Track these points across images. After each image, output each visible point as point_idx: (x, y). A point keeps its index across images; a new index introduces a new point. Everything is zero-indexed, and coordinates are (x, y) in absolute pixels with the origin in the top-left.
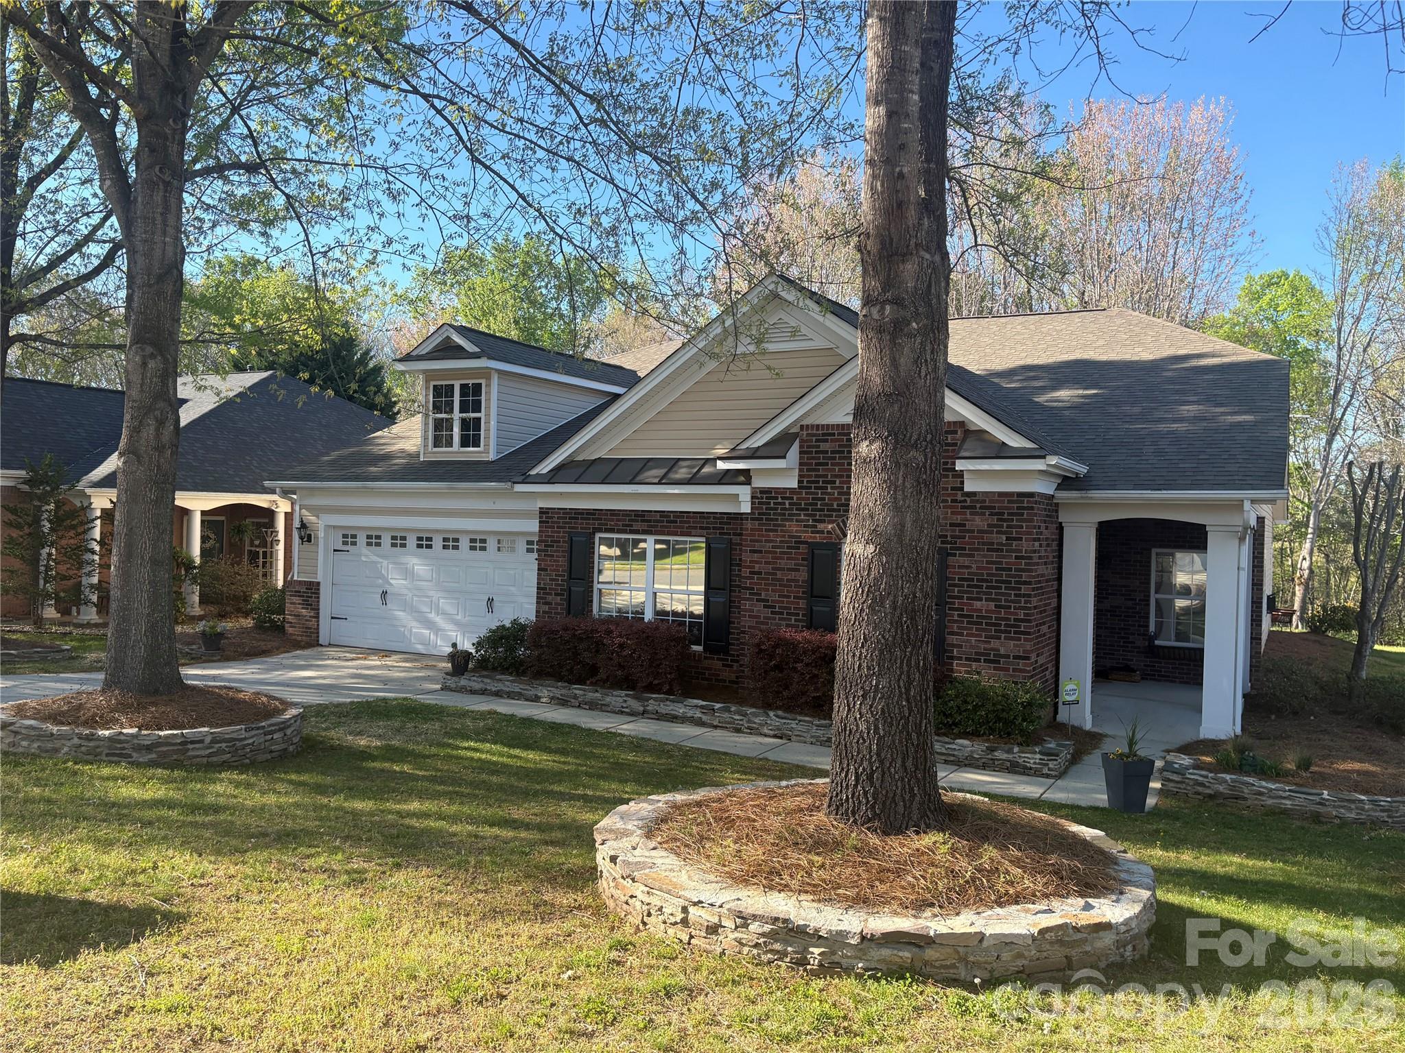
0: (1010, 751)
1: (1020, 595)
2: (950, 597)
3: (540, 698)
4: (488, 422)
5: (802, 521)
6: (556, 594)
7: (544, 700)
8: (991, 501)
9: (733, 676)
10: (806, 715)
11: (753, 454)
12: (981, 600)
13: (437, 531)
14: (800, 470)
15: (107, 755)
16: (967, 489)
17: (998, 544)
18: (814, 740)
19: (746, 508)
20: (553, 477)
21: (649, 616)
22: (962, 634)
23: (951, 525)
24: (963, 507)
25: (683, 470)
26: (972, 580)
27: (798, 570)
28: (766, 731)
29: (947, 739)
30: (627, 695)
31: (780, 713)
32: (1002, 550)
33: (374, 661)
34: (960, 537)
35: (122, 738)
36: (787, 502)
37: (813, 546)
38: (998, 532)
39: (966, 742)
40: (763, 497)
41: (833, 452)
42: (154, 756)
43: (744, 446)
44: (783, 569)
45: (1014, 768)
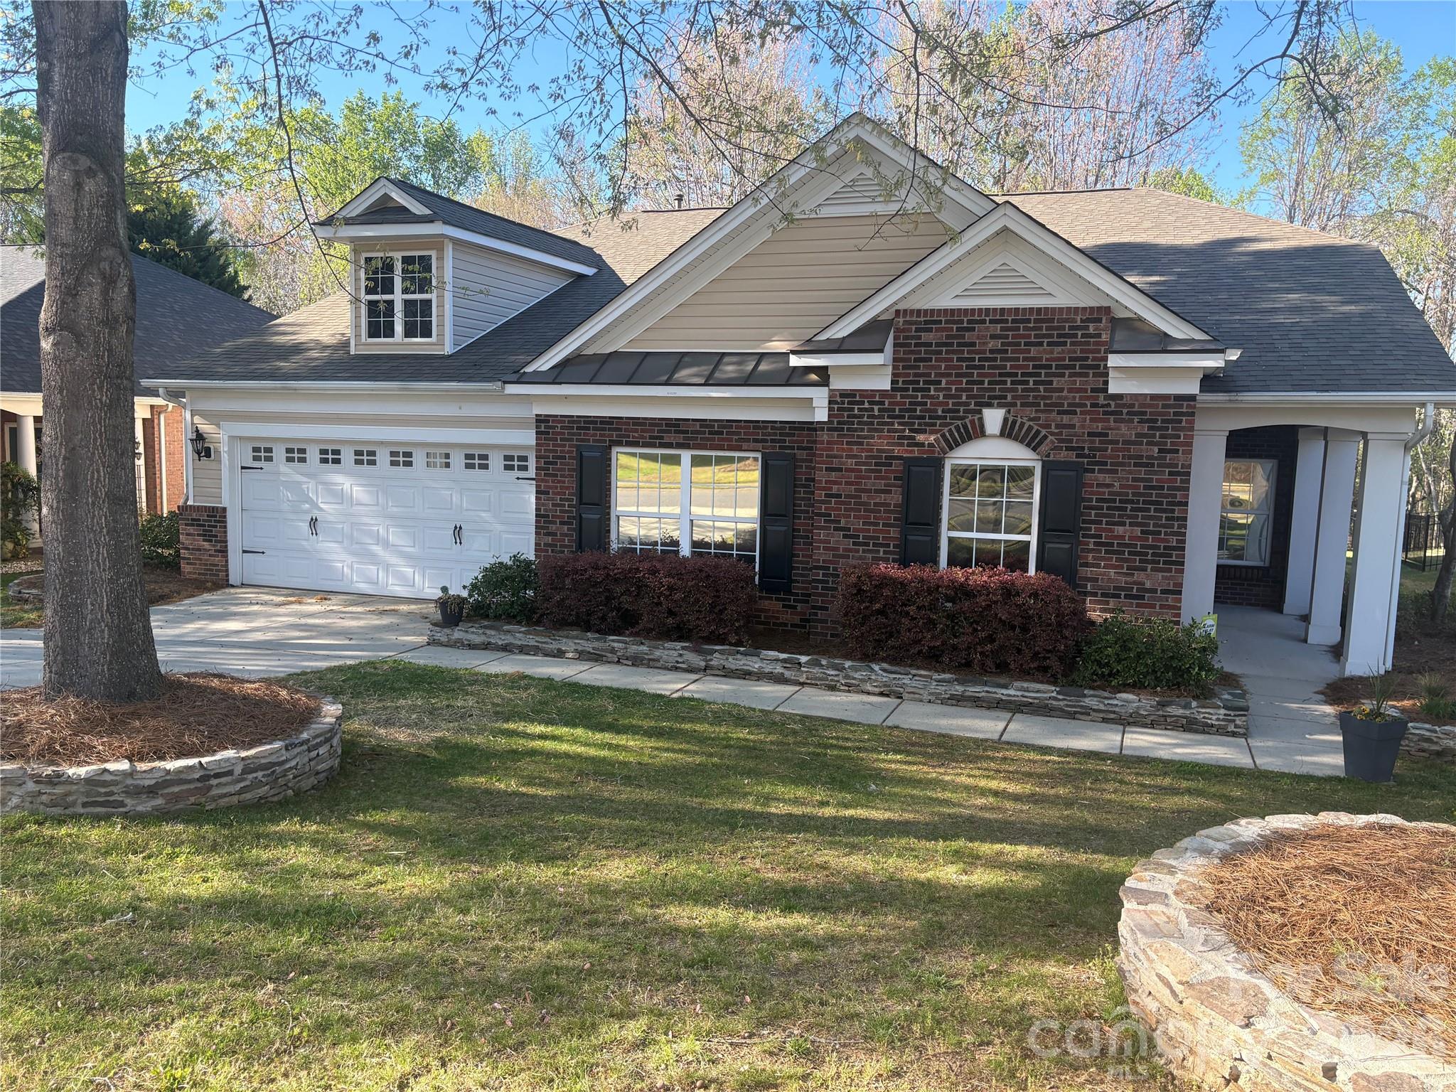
0: (1187, 706)
1: (1172, 519)
2: (1085, 522)
3: (564, 652)
4: (441, 305)
5: (896, 431)
6: (562, 523)
7: (570, 655)
8: (1141, 405)
9: (797, 620)
10: (918, 668)
11: (839, 347)
12: (1123, 524)
13: (382, 443)
14: (895, 367)
15: (85, 805)
16: (1112, 389)
17: (1148, 457)
18: (933, 698)
19: (821, 415)
20: (559, 374)
21: (685, 550)
22: (1098, 566)
23: (1090, 434)
24: (1105, 413)
25: (730, 368)
26: (1114, 501)
27: (889, 492)
28: (869, 687)
29: (1106, 694)
30: (683, 648)
31: (885, 665)
32: (1153, 465)
33: (312, 606)
34: (1100, 450)
35: (108, 777)
36: (876, 408)
37: (909, 463)
38: (1149, 443)
39: (1131, 697)
40: (843, 402)
41: (938, 345)
42: (159, 801)
43: (823, 337)
44: (869, 491)
45: (1190, 726)
